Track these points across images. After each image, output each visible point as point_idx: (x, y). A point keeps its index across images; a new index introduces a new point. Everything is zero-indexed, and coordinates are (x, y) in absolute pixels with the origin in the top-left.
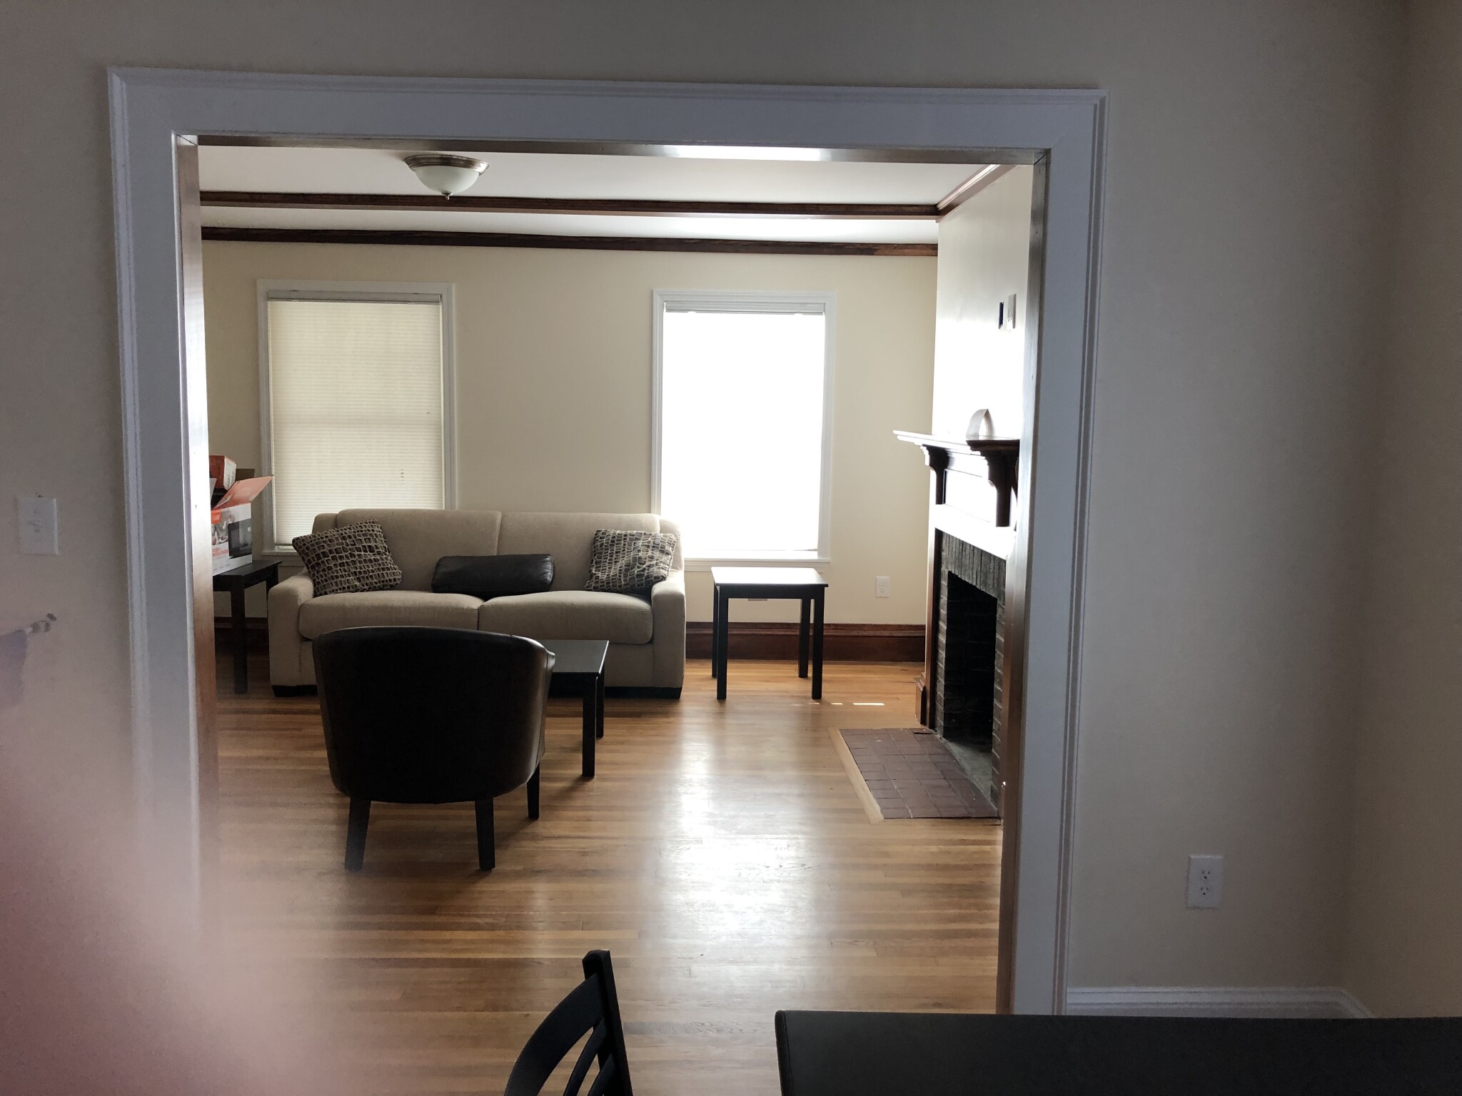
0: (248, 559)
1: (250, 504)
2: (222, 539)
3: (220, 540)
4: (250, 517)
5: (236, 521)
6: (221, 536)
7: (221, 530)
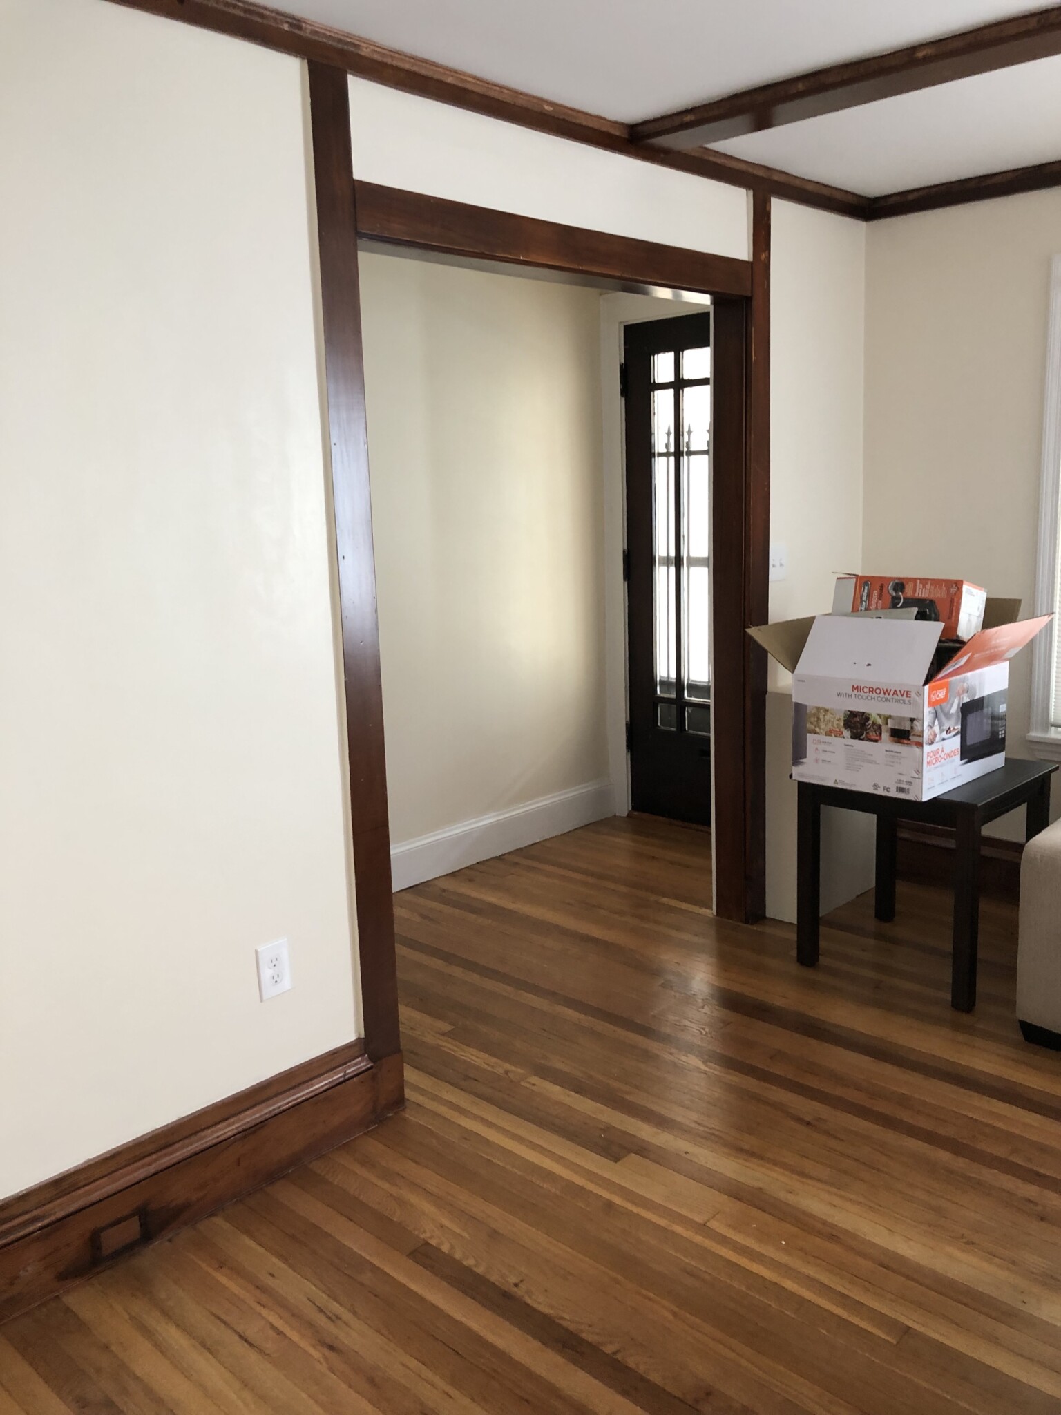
0: (996, 761)
1: (1008, 662)
2: (948, 731)
3: (944, 735)
4: (1006, 686)
5: (977, 697)
6: (946, 727)
7: (948, 716)
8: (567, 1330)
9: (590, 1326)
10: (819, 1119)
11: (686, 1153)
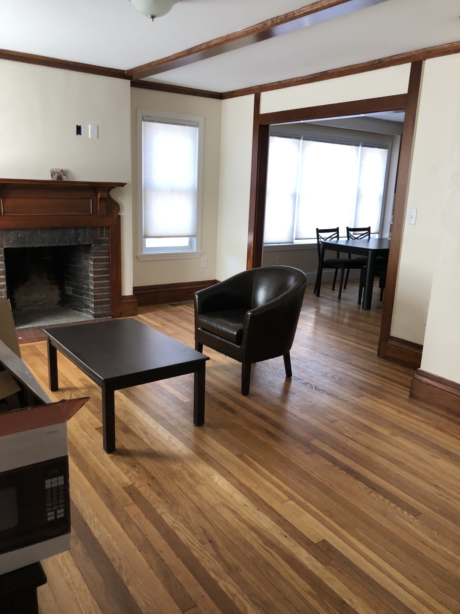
8: (352, 475)
9: (343, 475)
10: (203, 543)
11: (286, 536)
